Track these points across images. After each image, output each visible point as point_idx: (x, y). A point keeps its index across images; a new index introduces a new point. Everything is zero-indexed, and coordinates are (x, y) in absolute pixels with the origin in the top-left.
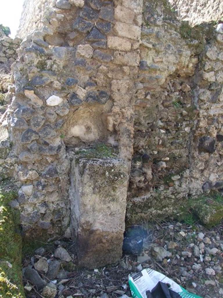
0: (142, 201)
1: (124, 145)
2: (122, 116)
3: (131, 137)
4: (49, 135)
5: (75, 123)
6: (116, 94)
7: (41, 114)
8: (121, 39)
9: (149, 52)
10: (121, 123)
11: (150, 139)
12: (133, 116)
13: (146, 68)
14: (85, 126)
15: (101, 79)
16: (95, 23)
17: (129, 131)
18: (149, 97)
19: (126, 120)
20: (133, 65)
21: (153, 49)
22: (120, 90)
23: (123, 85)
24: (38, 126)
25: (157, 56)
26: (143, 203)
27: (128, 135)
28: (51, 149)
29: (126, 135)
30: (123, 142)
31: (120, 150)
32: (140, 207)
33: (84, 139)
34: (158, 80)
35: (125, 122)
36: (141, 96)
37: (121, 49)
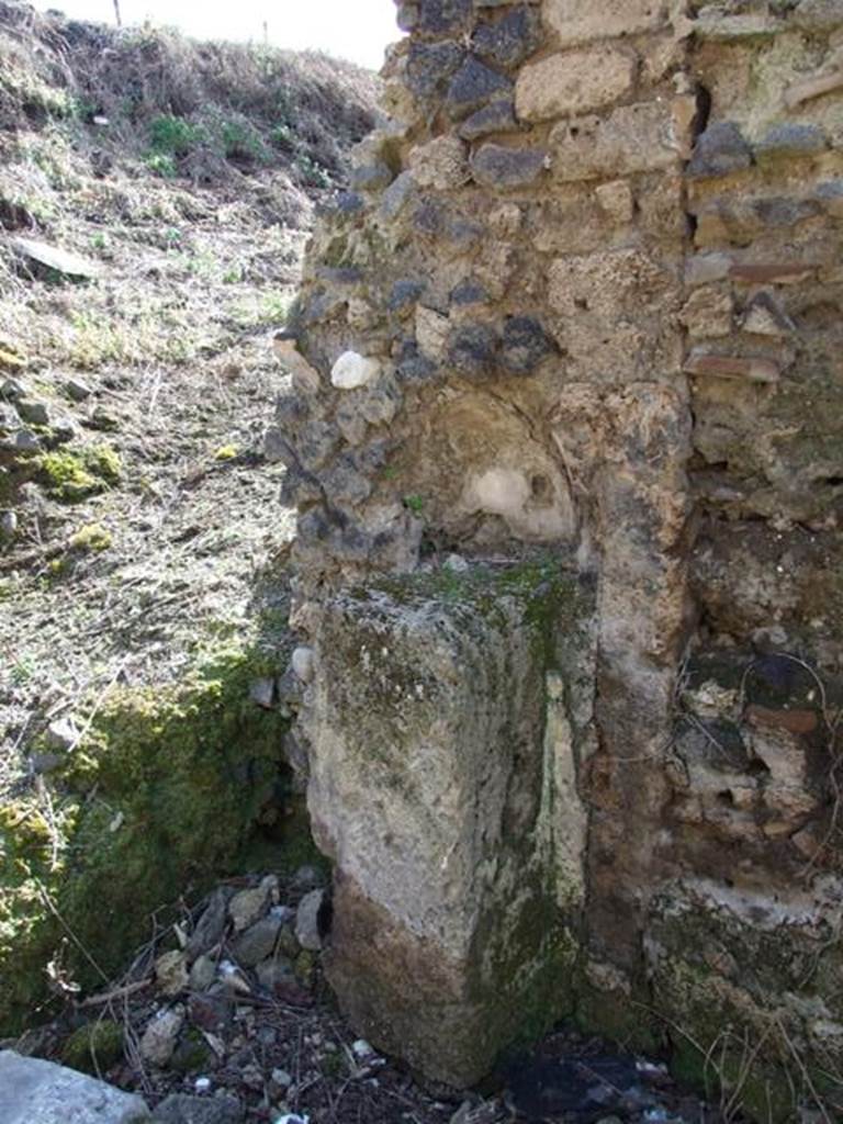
0: (750, 922)
1: (622, 577)
2: (607, 432)
3: (658, 542)
4: (343, 488)
5: (487, 457)
6: (572, 322)
7: (321, 416)
8: (575, 58)
9: (763, 60)
10: (601, 462)
11: (820, 575)
12: (665, 433)
13: (722, 161)
14: (526, 475)
15: (497, 268)
16: (467, 37)
17: (644, 506)
18: (759, 322)
19: (627, 449)
20: (651, 163)
21: (787, 30)
22: (589, 304)
23: (598, 276)
24: (313, 455)
25: (819, 65)
26: (758, 938)
27: (644, 528)
28: (352, 540)
29: (627, 529)
30: (616, 558)
31: (599, 595)
32: (734, 947)
33: (521, 529)
34: (831, 212)
35: (622, 462)
36: (703, 321)
37: (580, 106)
